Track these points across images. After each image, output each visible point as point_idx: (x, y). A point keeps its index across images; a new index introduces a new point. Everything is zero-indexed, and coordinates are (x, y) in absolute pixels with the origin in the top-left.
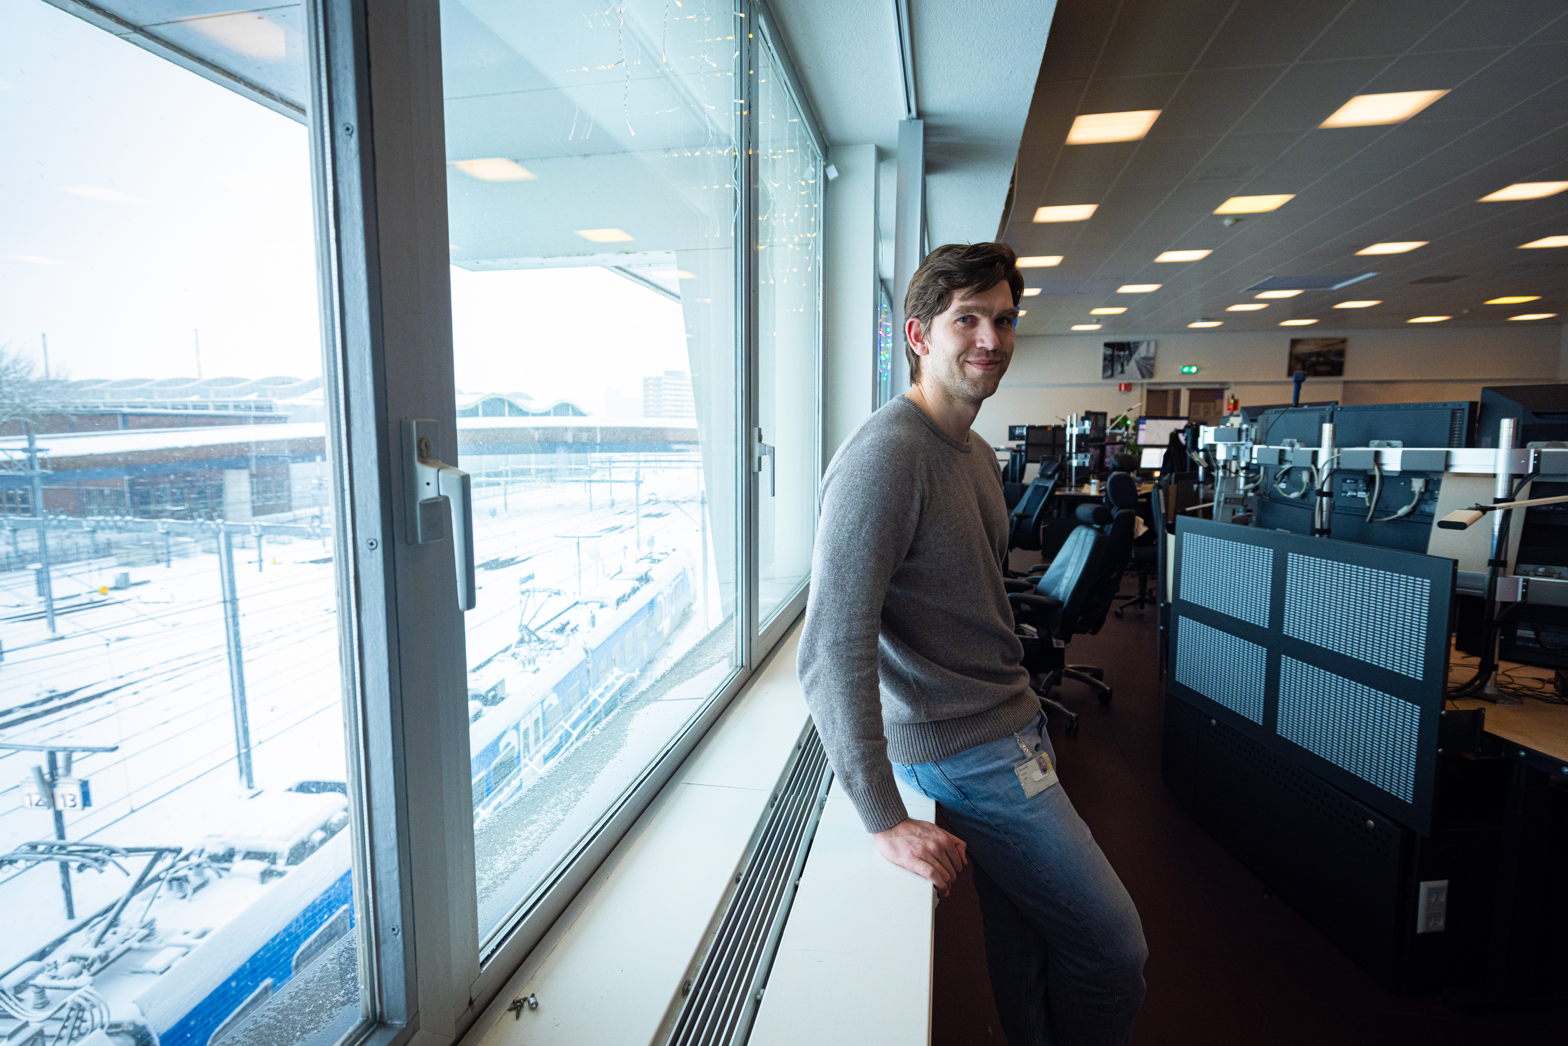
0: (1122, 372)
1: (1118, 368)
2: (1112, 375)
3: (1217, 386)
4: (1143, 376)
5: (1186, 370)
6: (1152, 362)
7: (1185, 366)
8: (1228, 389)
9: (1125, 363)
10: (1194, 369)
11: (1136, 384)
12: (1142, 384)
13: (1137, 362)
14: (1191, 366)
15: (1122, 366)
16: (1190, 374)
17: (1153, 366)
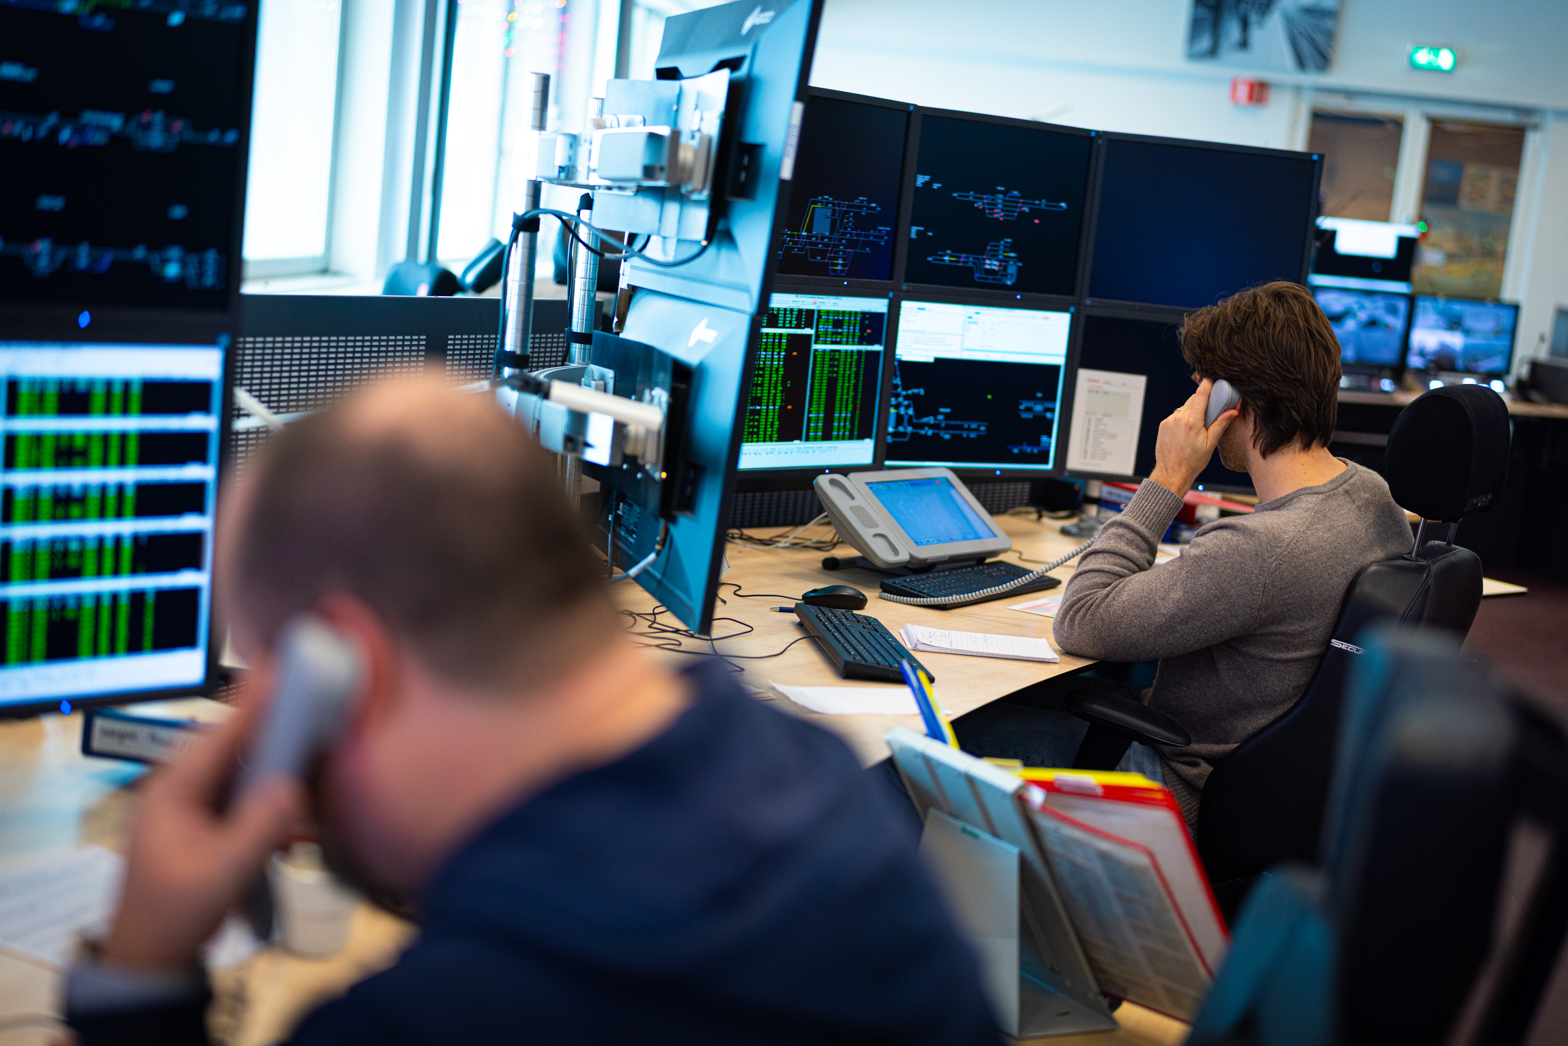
0: (1244, 44)
1: (1233, 31)
2: (1213, 52)
3: (1509, 118)
4: (1301, 63)
5: (1423, 57)
6: (1329, 24)
7: (1420, 46)
8: (1536, 127)
9: (1253, 18)
10: (1446, 59)
11: (1280, 86)
12: (1298, 89)
13: (1289, 21)
14: (1436, 47)
15: (1245, 25)
16: (1434, 71)
17: (1330, 35)
